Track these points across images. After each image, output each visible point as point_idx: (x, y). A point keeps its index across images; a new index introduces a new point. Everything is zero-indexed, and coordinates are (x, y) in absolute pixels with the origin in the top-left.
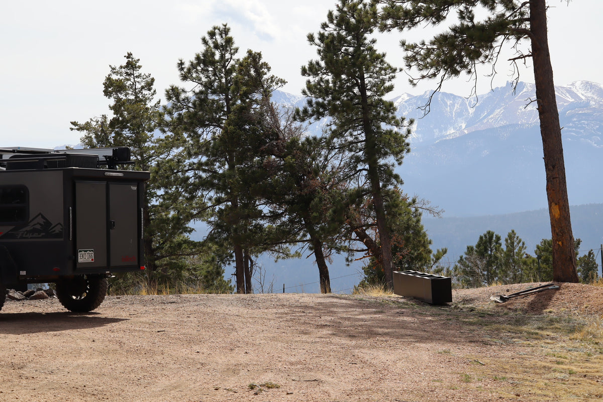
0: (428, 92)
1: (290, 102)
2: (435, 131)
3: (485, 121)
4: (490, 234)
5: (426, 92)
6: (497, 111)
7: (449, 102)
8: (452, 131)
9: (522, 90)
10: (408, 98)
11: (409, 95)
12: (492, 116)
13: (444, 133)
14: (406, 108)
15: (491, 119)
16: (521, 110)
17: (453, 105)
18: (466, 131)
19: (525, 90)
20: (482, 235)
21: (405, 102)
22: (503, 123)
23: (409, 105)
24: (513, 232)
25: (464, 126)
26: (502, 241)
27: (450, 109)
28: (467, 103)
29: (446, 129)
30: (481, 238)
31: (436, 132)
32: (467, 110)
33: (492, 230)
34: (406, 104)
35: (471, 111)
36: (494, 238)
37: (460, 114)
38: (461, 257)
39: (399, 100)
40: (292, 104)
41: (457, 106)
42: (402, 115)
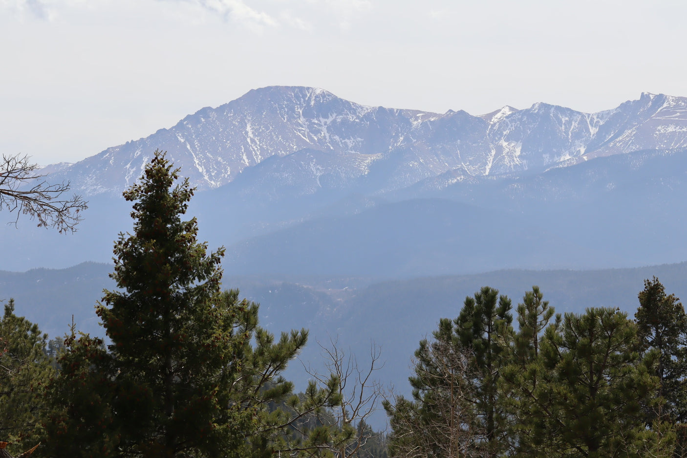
0: (537, 105)
1: (355, 113)
2: (544, 156)
3: (612, 144)
5: (534, 105)
6: (628, 132)
7: (564, 119)
8: (568, 157)
9: (662, 105)
10: (510, 113)
11: (511, 109)
12: (621, 138)
13: (556, 159)
14: (507, 125)
15: (620, 142)
16: (659, 131)
17: (569, 123)
18: (585, 158)
19: (665, 105)
20: (472, 297)
21: (507, 117)
22: (634, 148)
23: (511, 122)
24: (536, 291)
25: (583, 150)
26: (513, 312)
27: (566, 128)
28: (588, 121)
29: (559, 155)
30: (469, 303)
31: (546, 158)
32: (588, 130)
34: (507, 120)
35: (593, 131)
36: (497, 305)
37: (577, 135)
38: (423, 346)
39: (499, 115)
40: (358, 117)
41: (574, 124)
42: (501, 134)
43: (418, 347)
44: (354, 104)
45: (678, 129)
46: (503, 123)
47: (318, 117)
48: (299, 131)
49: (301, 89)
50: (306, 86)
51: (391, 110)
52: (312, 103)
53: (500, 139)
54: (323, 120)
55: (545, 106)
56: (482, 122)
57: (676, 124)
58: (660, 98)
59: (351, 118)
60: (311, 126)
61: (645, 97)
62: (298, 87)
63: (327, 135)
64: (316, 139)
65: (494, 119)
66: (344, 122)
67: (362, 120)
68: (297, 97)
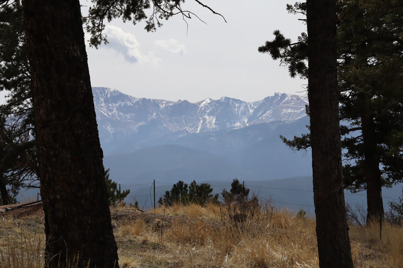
0: (223, 98)
1: (131, 101)
2: (227, 123)
3: (260, 118)
4: (181, 183)
5: (222, 98)
6: (268, 112)
7: (237, 105)
8: (239, 124)
9: (284, 99)
10: (210, 101)
11: (210, 99)
12: (265, 115)
13: (233, 125)
14: (208, 108)
15: (264, 117)
16: (284, 111)
17: (239, 107)
18: (247, 125)
19: (286, 99)
21: (208, 104)
22: (271, 120)
24: (194, 181)
25: (246, 121)
27: (238, 109)
28: (249, 106)
29: (235, 123)
30: (175, 185)
31: (228, 124)
32: (249, 111)
33: (182, 180)
34: (209, 106)
35: (251, 111)
36: (184, 186)
37: (244, 113)
38: (160, 199)
39: (204, 103)
40: (132, 103)
41: (242, 108)
42: (205, 113)
43: (159, 199)
44: (130, 96)
45: (293, 111)
46: (206, 107)
47: (111, 103)
48: (102, 110)
49: (103, 88)
50: (105, 87)
51: (149, 100)
52: (109, 96)
53: (205, 115)
54: (114, 105)
55: (227, 99)
56: (195, 106)
57: (292, 108)
58: (284, 96)
59: (129, 104)
60: (108, 107)
61: (276, 95)
62: (102, 88)
63: (116, 112)
64: (110, 114)
65: (202, 105)
66: (125, 106)
67: (134, 105)
68: (101, 92)
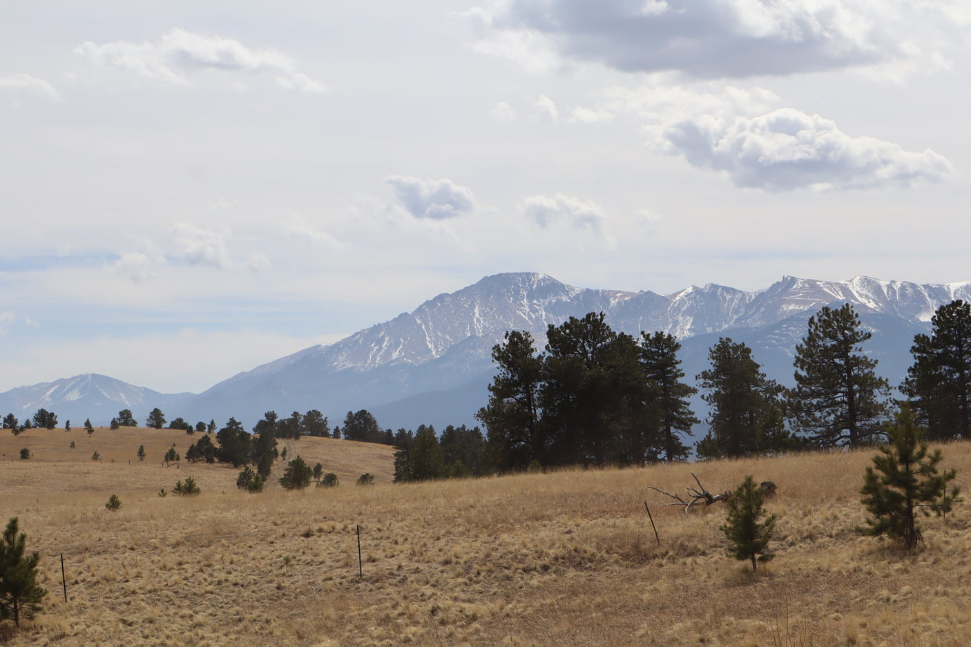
0: (708, 286)
1: (567, 294)
5: (706, 285)
7: (729, 297)
9: (792, 287)
10: (692, 291)
11: (694, 287)
14: (686, 303)
16: (783, 309)
17: (732, 300)
19: (795, 286)
21: (688, 295)
27: (728, 304)
28: (747, 298)
34: (688, 298)
39: (683, 293)
40: (569, 298)
41: (736, 301)
42: (680, 311)
44: (568, 286)
45: (797, 308)
46: (682, 301)
47: (538, 299)
48: (521, 310)
49: (528, 274)
50: (532, 272)
51: (597, 292)
52: (535, 286)
53: (678, 314)
54: (541, 300)
55: (715, 287)
56: (665, 300)
57: (797, 302)
58: (793, 280)
59: (564, 299)
60: (531, 306)
61: (785, 279)
62: (526, 273)
63: (544, 313)
64: (534, 317)
65: (678, 298)
66: (559, 302)
67: (572, 300)
68: (524, 282)
